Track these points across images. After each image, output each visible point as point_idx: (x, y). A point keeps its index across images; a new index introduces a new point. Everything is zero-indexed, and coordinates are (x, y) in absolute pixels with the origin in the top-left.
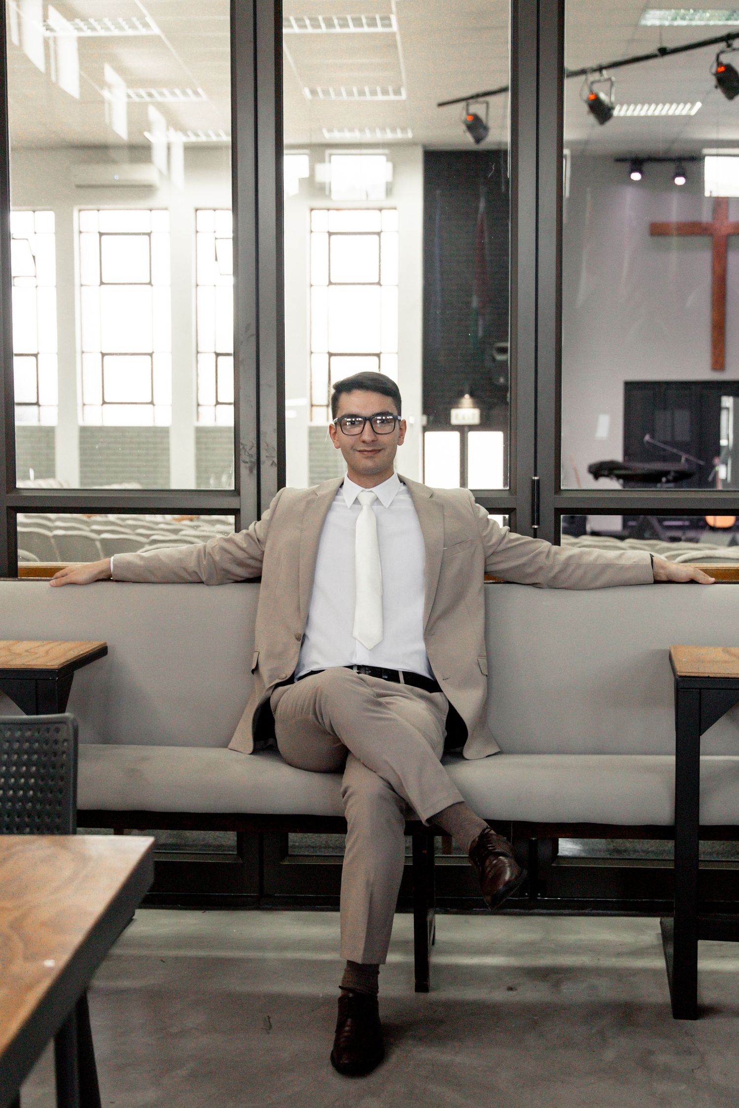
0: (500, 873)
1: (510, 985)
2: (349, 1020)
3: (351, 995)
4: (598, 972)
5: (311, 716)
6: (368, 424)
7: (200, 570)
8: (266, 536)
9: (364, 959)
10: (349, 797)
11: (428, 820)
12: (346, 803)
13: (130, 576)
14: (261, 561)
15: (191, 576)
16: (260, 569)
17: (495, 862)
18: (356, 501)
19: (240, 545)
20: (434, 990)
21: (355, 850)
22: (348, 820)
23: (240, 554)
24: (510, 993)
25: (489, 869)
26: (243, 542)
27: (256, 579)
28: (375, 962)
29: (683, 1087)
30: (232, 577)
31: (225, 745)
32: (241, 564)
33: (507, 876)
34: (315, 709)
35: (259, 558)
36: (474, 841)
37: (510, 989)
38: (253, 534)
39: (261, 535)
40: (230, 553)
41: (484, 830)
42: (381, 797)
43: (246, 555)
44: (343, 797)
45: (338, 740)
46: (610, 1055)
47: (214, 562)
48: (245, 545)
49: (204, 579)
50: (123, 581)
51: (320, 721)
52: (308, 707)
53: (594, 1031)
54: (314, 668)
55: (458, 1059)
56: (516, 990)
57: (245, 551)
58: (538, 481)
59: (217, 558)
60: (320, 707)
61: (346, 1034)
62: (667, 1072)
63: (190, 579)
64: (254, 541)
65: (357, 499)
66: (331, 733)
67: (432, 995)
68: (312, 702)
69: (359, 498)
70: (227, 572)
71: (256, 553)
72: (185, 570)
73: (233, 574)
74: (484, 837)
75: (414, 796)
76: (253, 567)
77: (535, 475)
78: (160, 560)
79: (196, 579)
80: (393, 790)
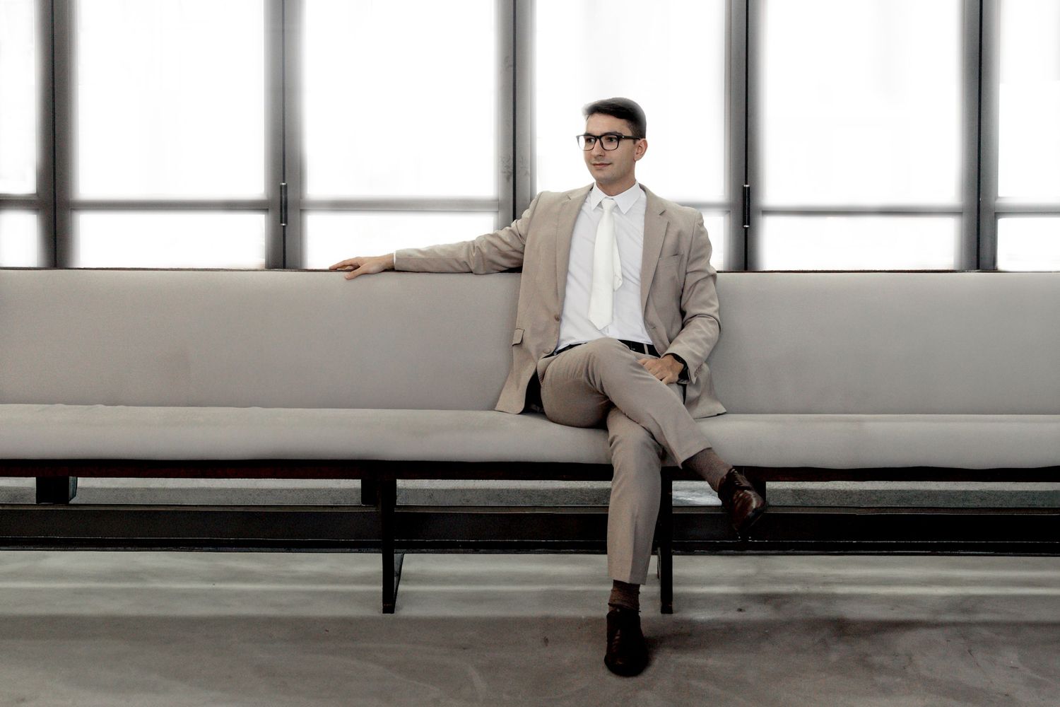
0: (747, 503)
1: (739, 607)
2: (619, 631)
3: (618, 610)
4: (809, 596)
5: (583, 378)
6: (598, 141)
7: (469, 261)
8: (527, 230)
9: (631, 579)
10: (615, 446)
11: (684, 463)
12: (612, 450)
13: (411, 267)
14: (523, 253)
15: (462, 267)
16: (522, 261)
17: (741, 495)
18: (600, 205)
19: (505, 240)
20: (677, 612)
21: (619, 491)
22: (615, 466)
23: (505, 248)
24: (741, 613)
25: (736, 502)
26: (508, 238)
27: (517, 269)
28: (638, 583)
29: (898, 680)
30: (495, 267)
31: (492, 407)
32: (505, 256)
33: (754, 505)
34: (587, 370)
35: (521, 250)
36: (722, 479)
37: (740, 610)
38: (515, 230)
39: (523, 232)
40: (496, 247)
41: (731, 470)
42: (645, 444)
43: (511, 249)
44: (611, 445)
45: (607, 397)
46: (834, 657)
47: (482, 254)
48: (508, 240)
49: (473, 268)
50: (403, 271)
51: (592, 381)
52: (581, 370)
53: (816, 640)
54: (572, 342)
55: (710, 662)
56: (744, 611)
57: (508, 245)
58: (749, 188)
59: (485, 250)
60: (592, 369)
61: (617, 642)
62: (882, 669)
63: (461, 269)
64: (517, 236)
65: (600, 202)
66: (600, 391)
67: (676, 616)
68: (585, 366)
69: (602, 203)
70: (494, 262)
71: (518, 246)
72: (457, 261)
73: (498, 264)
74: (730, 475)
75: (672, 442)
76: (515, 258)
77: (746, 184)
78: (435, 253)
79: (467, 270)
80: (653, 437)
